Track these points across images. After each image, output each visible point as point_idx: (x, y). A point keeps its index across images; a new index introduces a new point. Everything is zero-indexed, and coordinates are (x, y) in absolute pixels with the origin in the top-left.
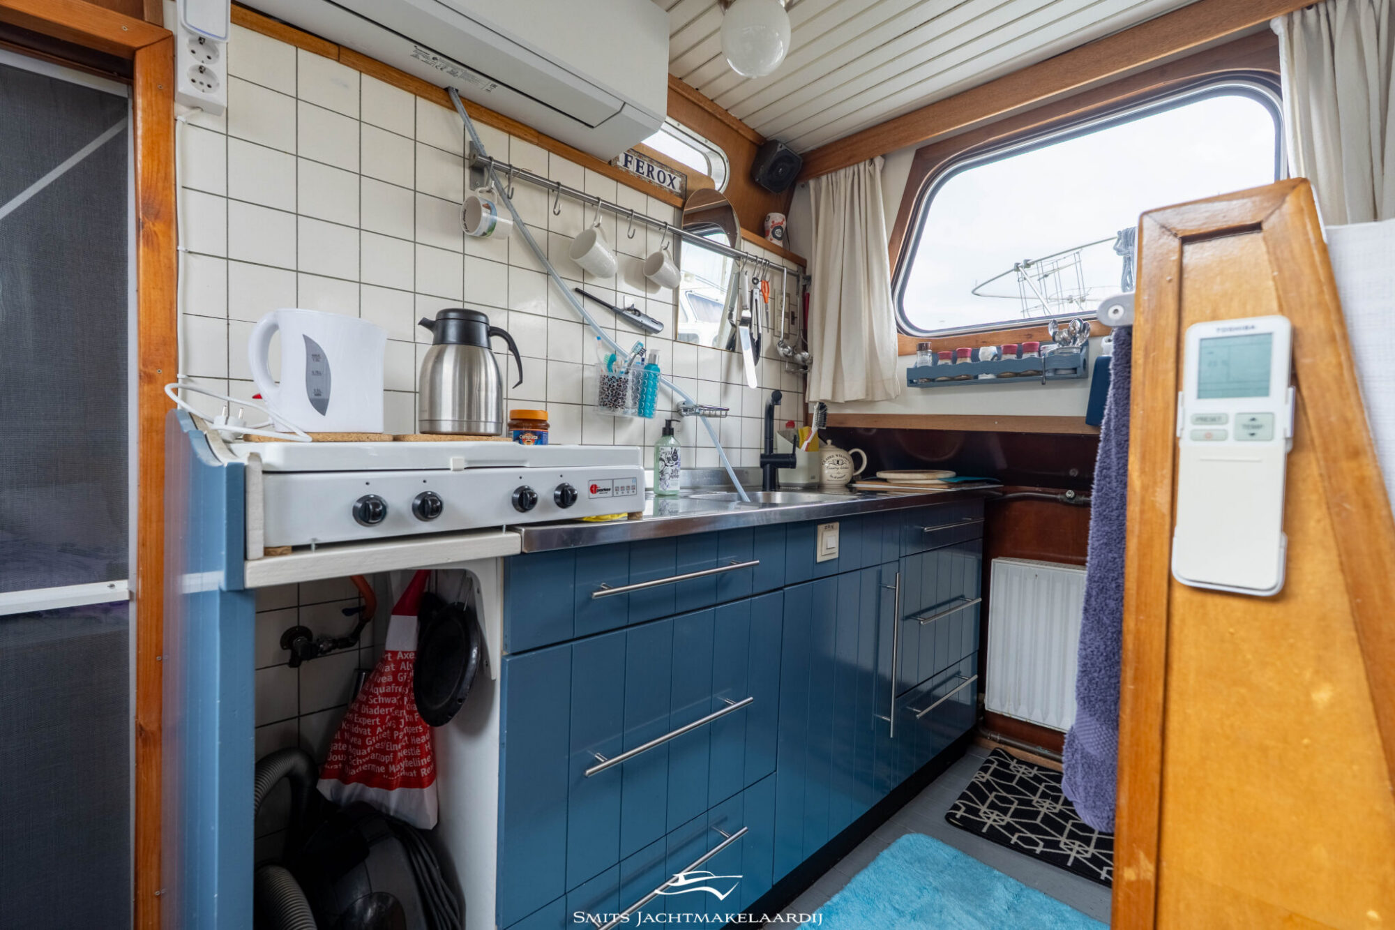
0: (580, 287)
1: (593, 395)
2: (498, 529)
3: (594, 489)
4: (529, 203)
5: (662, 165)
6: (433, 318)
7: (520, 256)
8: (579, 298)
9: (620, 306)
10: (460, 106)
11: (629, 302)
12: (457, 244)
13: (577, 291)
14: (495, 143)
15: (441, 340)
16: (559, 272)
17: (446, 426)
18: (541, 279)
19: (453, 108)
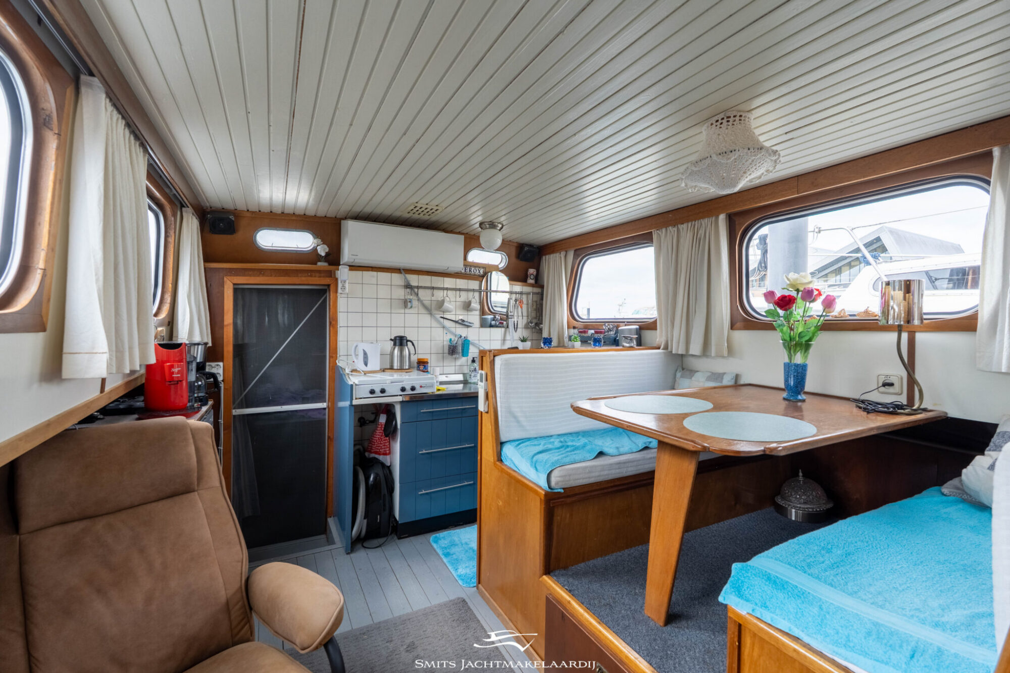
0: (442, 316)
1: (446, 351)
2: (397, 396)
3: (421, 387)
4: (424, 295)
5: (475, 267)
6: (393, 338)
7: (422, 310)
8: (442, 320)
9: (457, 320)
10: (402, 271)
11: (461, 317)
12: (403, 311)
13: (441, 317)
14: (414, 280)
15: (395, 345)
16: (434, 312)
17: (395, 367)
18: (429, 316)
19: (401, 273)
